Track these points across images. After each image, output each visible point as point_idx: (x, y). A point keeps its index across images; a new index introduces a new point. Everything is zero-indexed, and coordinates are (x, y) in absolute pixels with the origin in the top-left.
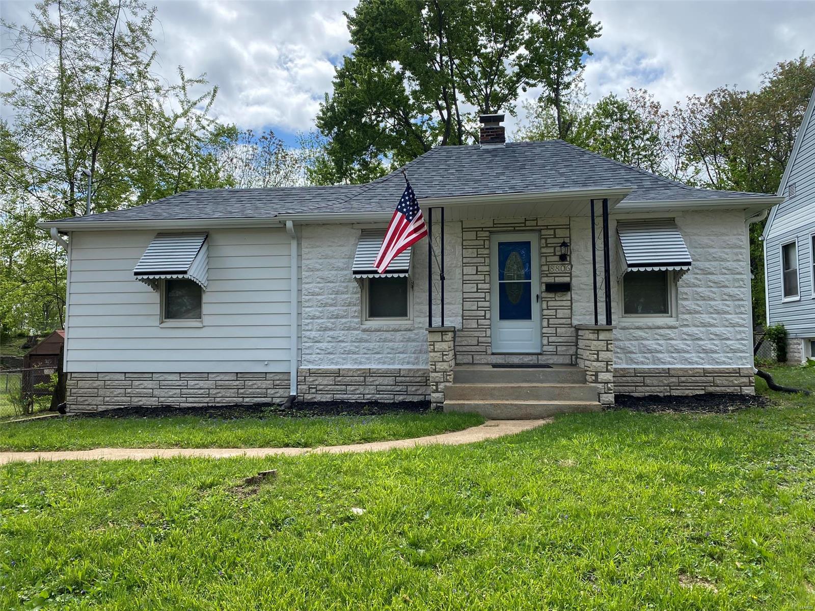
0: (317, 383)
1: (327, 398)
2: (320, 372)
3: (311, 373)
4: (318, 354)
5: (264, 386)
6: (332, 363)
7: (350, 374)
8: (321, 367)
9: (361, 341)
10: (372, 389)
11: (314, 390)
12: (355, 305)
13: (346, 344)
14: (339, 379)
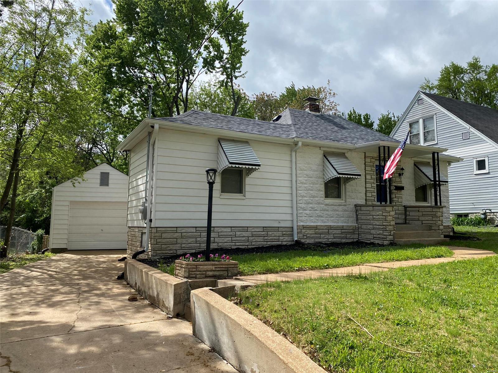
0: (306, 233)
1: (312, 241)
2: (308, 227)
3: (304, 227)
4: (306, 217)
5: (278, 235)
6: (313, 222)
7: (322, 228)
8: (308, 224)
9: (325, 210)
10: (331, 236)
11: (305, 237)
12: (321, 191)
13: (318, 212)
14: (317, 230)
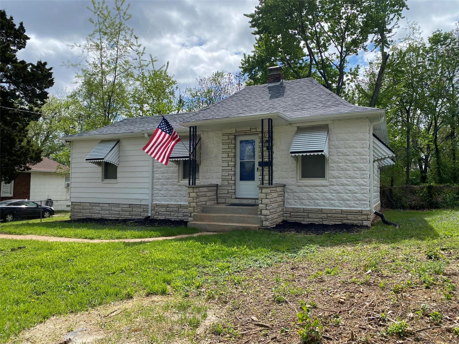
0: (159, 210)
1: (162, 218)
2: (160, 205)
3: (157, 205)
4: (160, 196)
5: (140, 211)
6: (166, 201)
7: (173, 206)
8: (161, 203)
9: (178, 190)
10: (181, 214)
11: (158, 214)
12: (176, 173)
13: (172, 192)
14: (168, 209)
